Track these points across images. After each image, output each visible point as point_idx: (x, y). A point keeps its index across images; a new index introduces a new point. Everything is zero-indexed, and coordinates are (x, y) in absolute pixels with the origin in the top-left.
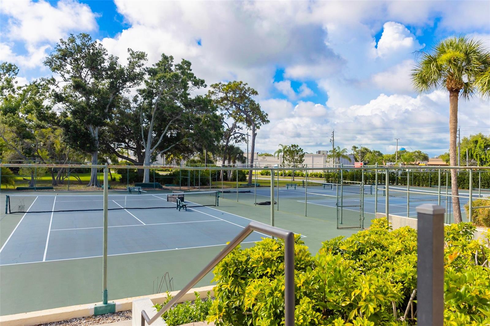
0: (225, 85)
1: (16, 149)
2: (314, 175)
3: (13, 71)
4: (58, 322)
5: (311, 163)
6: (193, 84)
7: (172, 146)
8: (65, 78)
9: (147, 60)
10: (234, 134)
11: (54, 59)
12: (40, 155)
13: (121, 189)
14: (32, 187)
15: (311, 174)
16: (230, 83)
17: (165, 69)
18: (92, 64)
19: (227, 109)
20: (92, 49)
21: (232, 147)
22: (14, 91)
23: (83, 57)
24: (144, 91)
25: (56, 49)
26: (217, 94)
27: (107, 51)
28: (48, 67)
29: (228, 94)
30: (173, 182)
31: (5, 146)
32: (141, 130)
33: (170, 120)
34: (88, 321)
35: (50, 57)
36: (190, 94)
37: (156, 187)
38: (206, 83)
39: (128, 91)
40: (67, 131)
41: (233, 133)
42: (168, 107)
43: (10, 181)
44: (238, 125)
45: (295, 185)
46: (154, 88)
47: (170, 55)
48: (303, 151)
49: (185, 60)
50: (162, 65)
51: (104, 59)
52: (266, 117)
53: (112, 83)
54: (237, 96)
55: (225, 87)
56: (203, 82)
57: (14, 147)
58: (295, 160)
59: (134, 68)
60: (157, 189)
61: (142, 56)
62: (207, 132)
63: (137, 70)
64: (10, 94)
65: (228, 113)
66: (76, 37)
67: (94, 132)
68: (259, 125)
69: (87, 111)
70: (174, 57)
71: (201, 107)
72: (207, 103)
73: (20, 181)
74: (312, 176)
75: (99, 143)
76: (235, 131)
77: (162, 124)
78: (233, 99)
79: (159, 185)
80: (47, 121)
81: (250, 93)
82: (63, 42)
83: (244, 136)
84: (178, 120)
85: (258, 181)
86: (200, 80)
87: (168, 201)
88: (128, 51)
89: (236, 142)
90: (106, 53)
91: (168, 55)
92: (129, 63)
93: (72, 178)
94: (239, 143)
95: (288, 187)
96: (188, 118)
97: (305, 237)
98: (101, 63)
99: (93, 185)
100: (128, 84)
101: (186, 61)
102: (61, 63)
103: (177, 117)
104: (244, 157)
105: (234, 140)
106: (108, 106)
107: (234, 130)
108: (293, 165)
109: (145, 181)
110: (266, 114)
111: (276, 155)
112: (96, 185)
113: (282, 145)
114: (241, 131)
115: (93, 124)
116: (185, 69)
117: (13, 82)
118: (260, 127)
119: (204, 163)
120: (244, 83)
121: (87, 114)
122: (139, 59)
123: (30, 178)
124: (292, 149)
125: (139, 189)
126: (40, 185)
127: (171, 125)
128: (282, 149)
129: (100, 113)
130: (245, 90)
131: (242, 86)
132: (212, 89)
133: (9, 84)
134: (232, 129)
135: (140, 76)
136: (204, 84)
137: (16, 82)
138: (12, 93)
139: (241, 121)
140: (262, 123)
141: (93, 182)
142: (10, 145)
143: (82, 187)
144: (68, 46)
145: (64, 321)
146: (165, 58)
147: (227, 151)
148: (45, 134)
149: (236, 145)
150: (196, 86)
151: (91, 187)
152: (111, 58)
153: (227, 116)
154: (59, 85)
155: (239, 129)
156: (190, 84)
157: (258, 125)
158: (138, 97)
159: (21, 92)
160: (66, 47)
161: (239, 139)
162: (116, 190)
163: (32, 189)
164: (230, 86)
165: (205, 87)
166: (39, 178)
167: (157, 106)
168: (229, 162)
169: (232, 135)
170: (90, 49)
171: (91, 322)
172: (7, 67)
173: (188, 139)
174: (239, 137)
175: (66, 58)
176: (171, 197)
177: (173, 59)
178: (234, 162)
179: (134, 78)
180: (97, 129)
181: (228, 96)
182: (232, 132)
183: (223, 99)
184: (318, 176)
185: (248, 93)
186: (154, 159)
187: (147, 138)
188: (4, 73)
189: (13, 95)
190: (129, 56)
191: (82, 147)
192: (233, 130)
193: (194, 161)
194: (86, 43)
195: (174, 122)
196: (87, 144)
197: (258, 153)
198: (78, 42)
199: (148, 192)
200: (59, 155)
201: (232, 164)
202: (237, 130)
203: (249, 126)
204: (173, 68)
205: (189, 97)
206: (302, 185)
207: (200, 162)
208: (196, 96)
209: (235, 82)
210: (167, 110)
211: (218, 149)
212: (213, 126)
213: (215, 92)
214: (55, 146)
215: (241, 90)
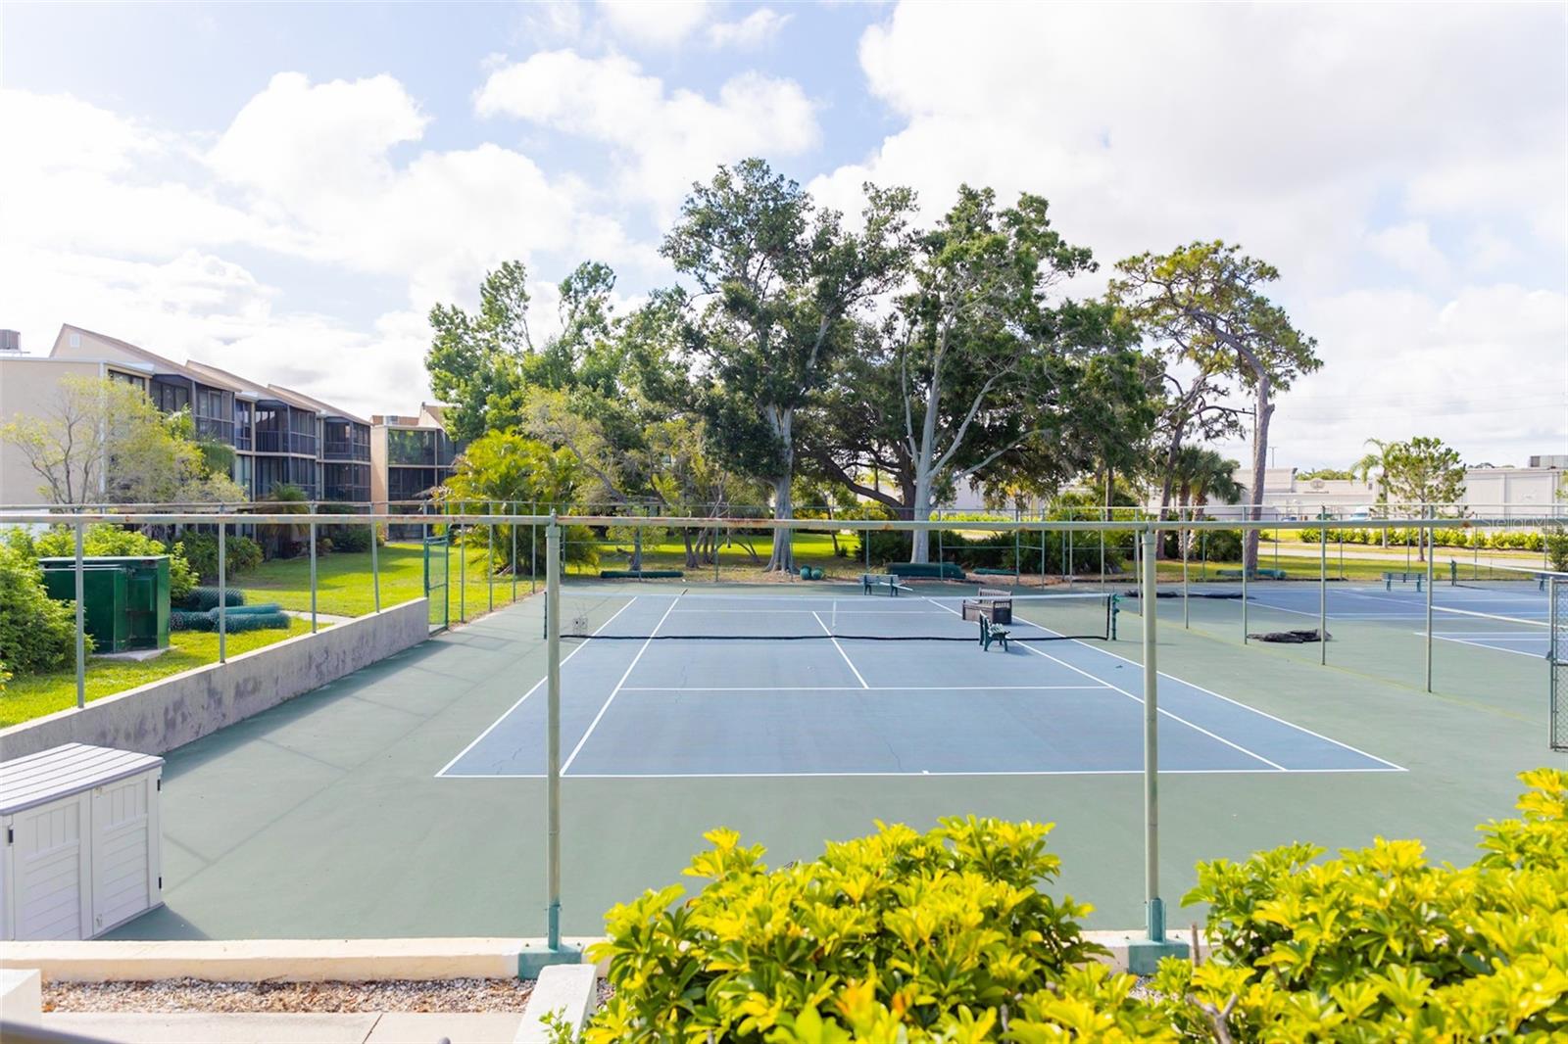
0: (1163, 258)
1: (600, 475)
2: (1511, 543)
3: (604, 280)
4: (418, 982)
5: (1501, 501)
6: (1053, 265)
7: (994, 456)
8: (707, 284)
9: (918, 209)
10: (1199, 413)
11: (683, 237)
12: (658, 489)
13: (849, 580)
14: (637, 572)
15: (1495, 539)
16: (1180, 250)
17: (970, 230)
18: (771, 238)
19: (1175, 335)
20: (773, 199)
21: (1193, 454)
22: (605, 331)
23: (751, 224)
24: (910, 300)
25: (685, 211)
26: (1138, 290)
27: (812, 199)
28: (670, 260)
29: (1174, 285)
30: (1001, 562)
31: (575, 468)
32: (905, 412)
33: (987, 378)
34: (492, 996)
35: (673, 234)
36: (1047, 295)
37: (947, 576)
38: (1095, 258)
39: (869, 305)
40: (714, 425)
41: (1196, 407)
42: (977, 342)
43: (590, 556)
44: (1211, 381)
45: (1420, 577)
46: (939, 288)
47: (984, 187)
48: (1459, 459)
49: (1029, 194)
50: (959, 219)
51: (802, 222)
52: (1312, 349)
53: (823, 286)
54: (1207, 288)
55: (1164, 264)
56: (1084, 256)
57: (596, 471)
58: (1426, 490)
59: (881, 238)
60: (950, 582)
61: (901, 200)
62: (1101, 409)
63: (891, 242)
64: (597, 340)
65: (1180, 348)
66: (732, 172)
67: (781, 425)
68: (1288, 378)
69: (762, 368)
70: (996, 192)
71: (1080, 333)
72: (1096, 320)
73: (610, 555)
74: (1502, 544)
75: (792, 452)
76: (1203, 402)
77: (964, 390)
78: (1191, 301)
79: (957, 571)
80: (667, 400)
81: (1252, 275)
82: (699, 191)
83: (1232, 418)
84: (1009, 377)
85: (1279, 560)
86: (1075, 250)
87: (964, 618)
88: (866, 190)
89: (1208, 436)
90: (810, 206)
91: (977, 187)
92: (866, 224)
93: (736, 549)
94: (1220, 440)
95: (1389, 584)
96: (1040, 370)
97: (1402, 769)
98: (793, 235)
99: (779, 568)
100: (868, 283)
101: (1031, 197)
102: (699, 246)
103: (1007, 370)
104: (1236, 484)
105: (1202, 431)
106: (814, 352)
107: (1200, 400)
108: (1419, 509)
109: (917, 558)
110: (1311, 339)
111: (1359, 474)
112: (787, 568)
113: (1378, 442)
114: (1223, 402)
115: (777, 402)
116: (1029, 223)
117: (603, 309)
118: (1291, 383)
119: (1104, 505)
120: (1228, 245)
121: (762, 376)
122: (893, 210)
123: (631, 548)
124: (1415, 454)
125: (892, 581)
126: (657, 565)
127: (990, 392)
128: (1378, 453)
129: (795, 371)
130: (1232, 267)
131: (1222, 254)
132: (1121, 276)
133: (593, 314)
134: (1193, 395)
135: (897, 259)
136: (1090, 262)
137: (611, 308)
138: (602, 337)
139: (1222, 367)
140: (1298, 373)
141: (779, 561)
142: (587, 465)
143: (751, 574)
144: (712, 199)
145: (434, 983)
146: (970, 196)
147: (1176, 465)
148: (671, 436)
149: (1207, 446)
150: (1063, 269)
151: (773, 573)
152: (824, 218)
153: (1175, 356)
154: (693, 304)
155: (1215, 393)
156: (1044, 266)
157: (1281, 380)
158: (896, 319)
159: (621, 332)
160: (709, 201)
161: (1217, 427)
162: (837, 583)
163: (635, 576)
164: (1179, 257)
165: (1093, 271)
166: (652, 548)
167: (947, 342)
168: (1184, 502)
169: (1192, 416)
170: (767, 200)
171: (498, 1000)
172: (589, 273)
173: (1043, 431)
174: (1216, 420)
175: (711, 231)
176: (972, 608)
177: (994, 196)
178: (1202, 500)
179: (881, 264)
180: (787, 414)
181: (1175, 291)
182: (1193, 407)
183: (1158, 304)
184: (1527, 546)
185: (1244, 277)
186: (944, 493)
187: (921, 433)
188: (585, 288)
189: (605, 341)
190: (868, 204)
191: (752, 465)
192: (1195, 400)
193: (1074, 500)
194: (758, 185)
195: (997, 383)
196: (763, 456)
197: (1295, 470)
198: (738, 184)
199: (918, 590)
200: (704, 488)
201: (1192, 505)
202: (1209, 399)
203: (1251, 384)
204: (995, 224)
205: (1042, 305)
206: (1450, 576)
207: (1093, 500)
208: (1063, 300)
209: (1199, 244)
210: (974, 350)
211: (1144, 459)
212: (1121, 389)
213: (1130, 282)
214: (692, 465)
215: (1219, 268)
